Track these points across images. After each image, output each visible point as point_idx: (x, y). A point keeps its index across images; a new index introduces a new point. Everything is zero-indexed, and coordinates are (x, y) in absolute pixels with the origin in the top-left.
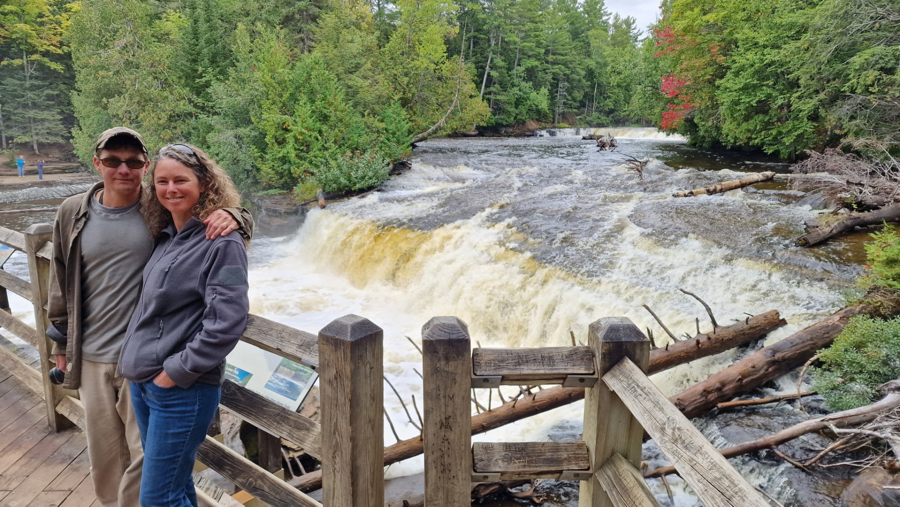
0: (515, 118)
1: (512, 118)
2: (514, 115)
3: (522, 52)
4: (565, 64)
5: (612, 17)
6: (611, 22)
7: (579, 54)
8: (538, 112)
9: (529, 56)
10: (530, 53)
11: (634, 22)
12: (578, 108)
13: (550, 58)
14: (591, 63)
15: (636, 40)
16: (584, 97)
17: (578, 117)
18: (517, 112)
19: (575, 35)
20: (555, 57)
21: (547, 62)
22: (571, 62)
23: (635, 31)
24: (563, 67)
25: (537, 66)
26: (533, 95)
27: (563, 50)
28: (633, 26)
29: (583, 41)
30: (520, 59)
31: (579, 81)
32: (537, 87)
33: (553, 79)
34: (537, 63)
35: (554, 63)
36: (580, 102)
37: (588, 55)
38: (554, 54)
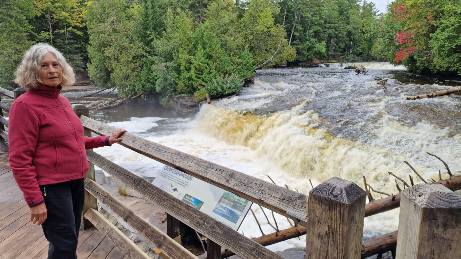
0: (307, 57)
1: (306, 58)
2: (306, 56)
3: (312, 22)
4: (335, 29)
5: (362, 3)
6: (361, 5)
7: (343, 23)
8: (320, 54)
9: (316, 25)
10: (316, 23)
11: (374, 5)
12: (342, 52)
13: (327, 25)
14: (350, 28)
15: (375, 15)
16: (345, 46)
17: (342, 57)
18: (308, 54)
19: (341, 12)
20: (330, 25)
21: (325, 28)
22: (339, 27)
23: (375, 10)
24: (334, 30)
25: (320, 30)
26: (318, 45)
27: (334, 21)
28: (373, 7)
29: (346, 16)
30: (310, 26)
31: (343, 37)
32: (319, 41)
33: (328, 36)
34: (319, 28)
35: (329, 28)
36: (343, 49)
37: (348, 23)
38: (329, 23)
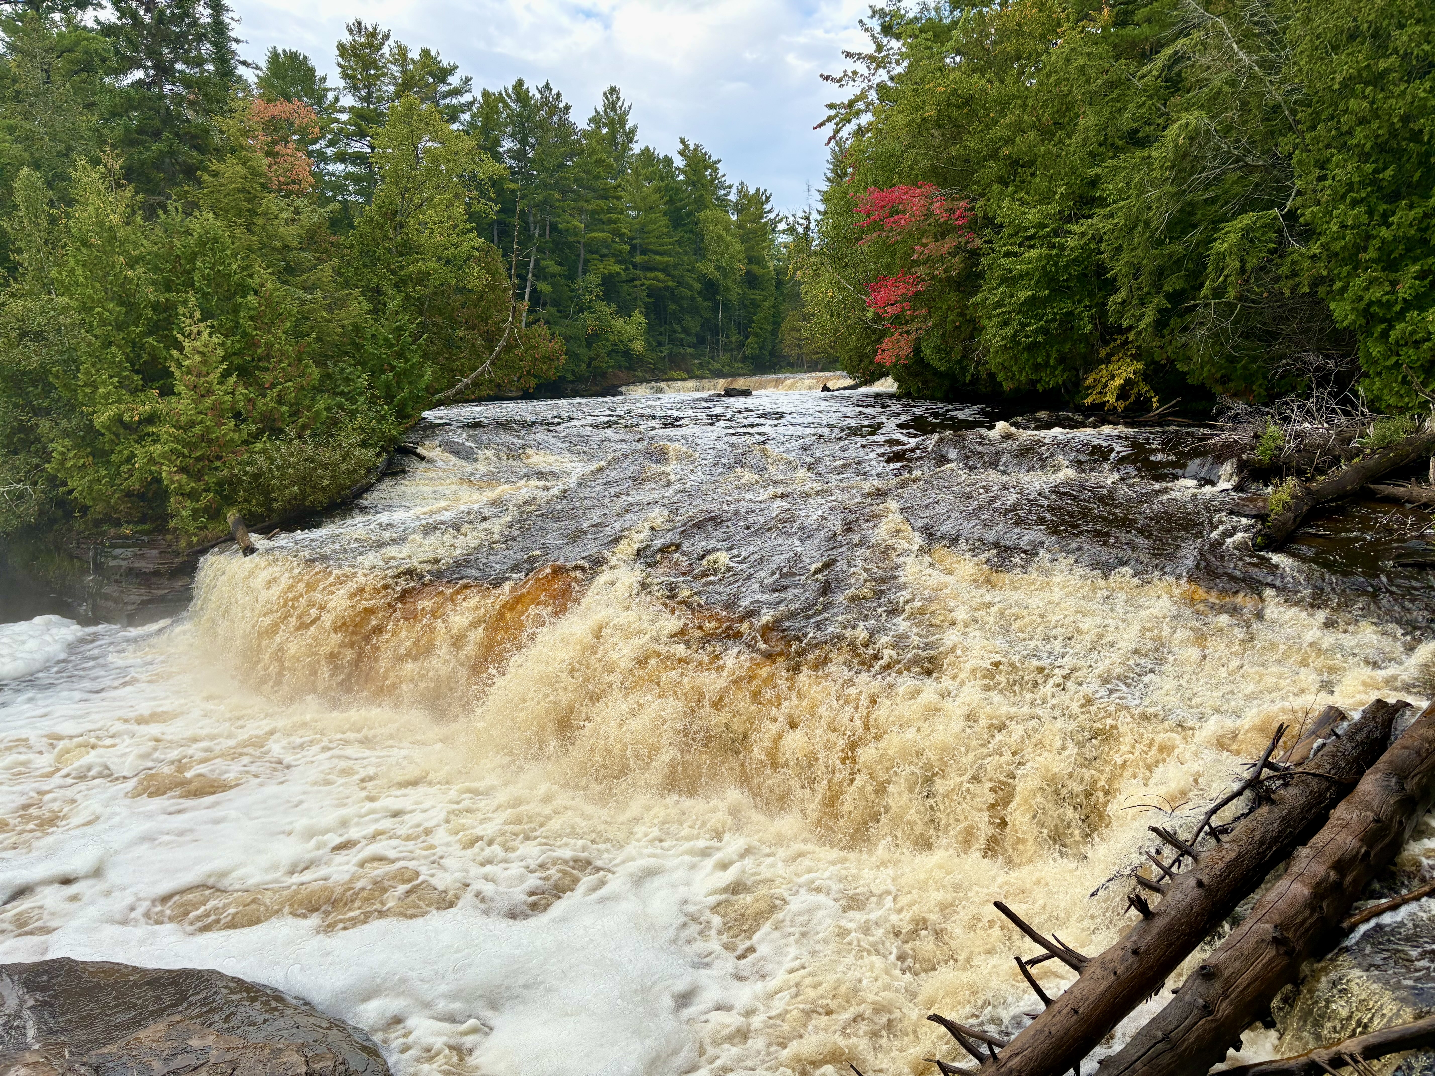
0: (589, 365)
1: (584, 366)
2: (586, 359)
3: (591, 248)
4: (665, 270)
5: (734, 190)
6: (733, 197)
7: (686, 253)
8: (627, 354)
9: (603, 256)
10: (605, 251)
11: (767, 200)
12: (694, 346)
13: (638, 259)
14: (708, 268)
15: (774, 230)
16: (702, 326)
17: (696, 362)
18: (592, 354)
19: (677, 220)
20: (646, 258)
21: (635, 266)
22: (675, 266)
23: (772, 216)
24: (661, 275)
25: (618, 273)
26: (619, 324)
27: (662, 245)
28: (767, 207)
29: (691, 231)
30: (587, 262)
31: (693, 299)
32: (624, 311)
33: (648, 296)
34: (617, 268)
35: (648, 268)
36: (697, 335)
37: (700, 252)
38: (644, 252)
